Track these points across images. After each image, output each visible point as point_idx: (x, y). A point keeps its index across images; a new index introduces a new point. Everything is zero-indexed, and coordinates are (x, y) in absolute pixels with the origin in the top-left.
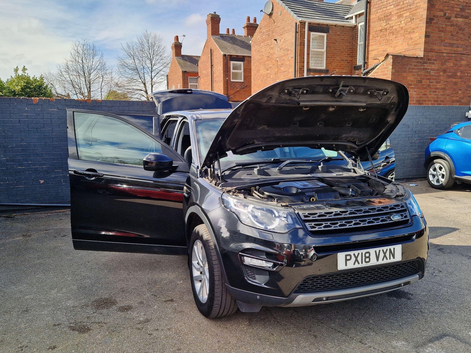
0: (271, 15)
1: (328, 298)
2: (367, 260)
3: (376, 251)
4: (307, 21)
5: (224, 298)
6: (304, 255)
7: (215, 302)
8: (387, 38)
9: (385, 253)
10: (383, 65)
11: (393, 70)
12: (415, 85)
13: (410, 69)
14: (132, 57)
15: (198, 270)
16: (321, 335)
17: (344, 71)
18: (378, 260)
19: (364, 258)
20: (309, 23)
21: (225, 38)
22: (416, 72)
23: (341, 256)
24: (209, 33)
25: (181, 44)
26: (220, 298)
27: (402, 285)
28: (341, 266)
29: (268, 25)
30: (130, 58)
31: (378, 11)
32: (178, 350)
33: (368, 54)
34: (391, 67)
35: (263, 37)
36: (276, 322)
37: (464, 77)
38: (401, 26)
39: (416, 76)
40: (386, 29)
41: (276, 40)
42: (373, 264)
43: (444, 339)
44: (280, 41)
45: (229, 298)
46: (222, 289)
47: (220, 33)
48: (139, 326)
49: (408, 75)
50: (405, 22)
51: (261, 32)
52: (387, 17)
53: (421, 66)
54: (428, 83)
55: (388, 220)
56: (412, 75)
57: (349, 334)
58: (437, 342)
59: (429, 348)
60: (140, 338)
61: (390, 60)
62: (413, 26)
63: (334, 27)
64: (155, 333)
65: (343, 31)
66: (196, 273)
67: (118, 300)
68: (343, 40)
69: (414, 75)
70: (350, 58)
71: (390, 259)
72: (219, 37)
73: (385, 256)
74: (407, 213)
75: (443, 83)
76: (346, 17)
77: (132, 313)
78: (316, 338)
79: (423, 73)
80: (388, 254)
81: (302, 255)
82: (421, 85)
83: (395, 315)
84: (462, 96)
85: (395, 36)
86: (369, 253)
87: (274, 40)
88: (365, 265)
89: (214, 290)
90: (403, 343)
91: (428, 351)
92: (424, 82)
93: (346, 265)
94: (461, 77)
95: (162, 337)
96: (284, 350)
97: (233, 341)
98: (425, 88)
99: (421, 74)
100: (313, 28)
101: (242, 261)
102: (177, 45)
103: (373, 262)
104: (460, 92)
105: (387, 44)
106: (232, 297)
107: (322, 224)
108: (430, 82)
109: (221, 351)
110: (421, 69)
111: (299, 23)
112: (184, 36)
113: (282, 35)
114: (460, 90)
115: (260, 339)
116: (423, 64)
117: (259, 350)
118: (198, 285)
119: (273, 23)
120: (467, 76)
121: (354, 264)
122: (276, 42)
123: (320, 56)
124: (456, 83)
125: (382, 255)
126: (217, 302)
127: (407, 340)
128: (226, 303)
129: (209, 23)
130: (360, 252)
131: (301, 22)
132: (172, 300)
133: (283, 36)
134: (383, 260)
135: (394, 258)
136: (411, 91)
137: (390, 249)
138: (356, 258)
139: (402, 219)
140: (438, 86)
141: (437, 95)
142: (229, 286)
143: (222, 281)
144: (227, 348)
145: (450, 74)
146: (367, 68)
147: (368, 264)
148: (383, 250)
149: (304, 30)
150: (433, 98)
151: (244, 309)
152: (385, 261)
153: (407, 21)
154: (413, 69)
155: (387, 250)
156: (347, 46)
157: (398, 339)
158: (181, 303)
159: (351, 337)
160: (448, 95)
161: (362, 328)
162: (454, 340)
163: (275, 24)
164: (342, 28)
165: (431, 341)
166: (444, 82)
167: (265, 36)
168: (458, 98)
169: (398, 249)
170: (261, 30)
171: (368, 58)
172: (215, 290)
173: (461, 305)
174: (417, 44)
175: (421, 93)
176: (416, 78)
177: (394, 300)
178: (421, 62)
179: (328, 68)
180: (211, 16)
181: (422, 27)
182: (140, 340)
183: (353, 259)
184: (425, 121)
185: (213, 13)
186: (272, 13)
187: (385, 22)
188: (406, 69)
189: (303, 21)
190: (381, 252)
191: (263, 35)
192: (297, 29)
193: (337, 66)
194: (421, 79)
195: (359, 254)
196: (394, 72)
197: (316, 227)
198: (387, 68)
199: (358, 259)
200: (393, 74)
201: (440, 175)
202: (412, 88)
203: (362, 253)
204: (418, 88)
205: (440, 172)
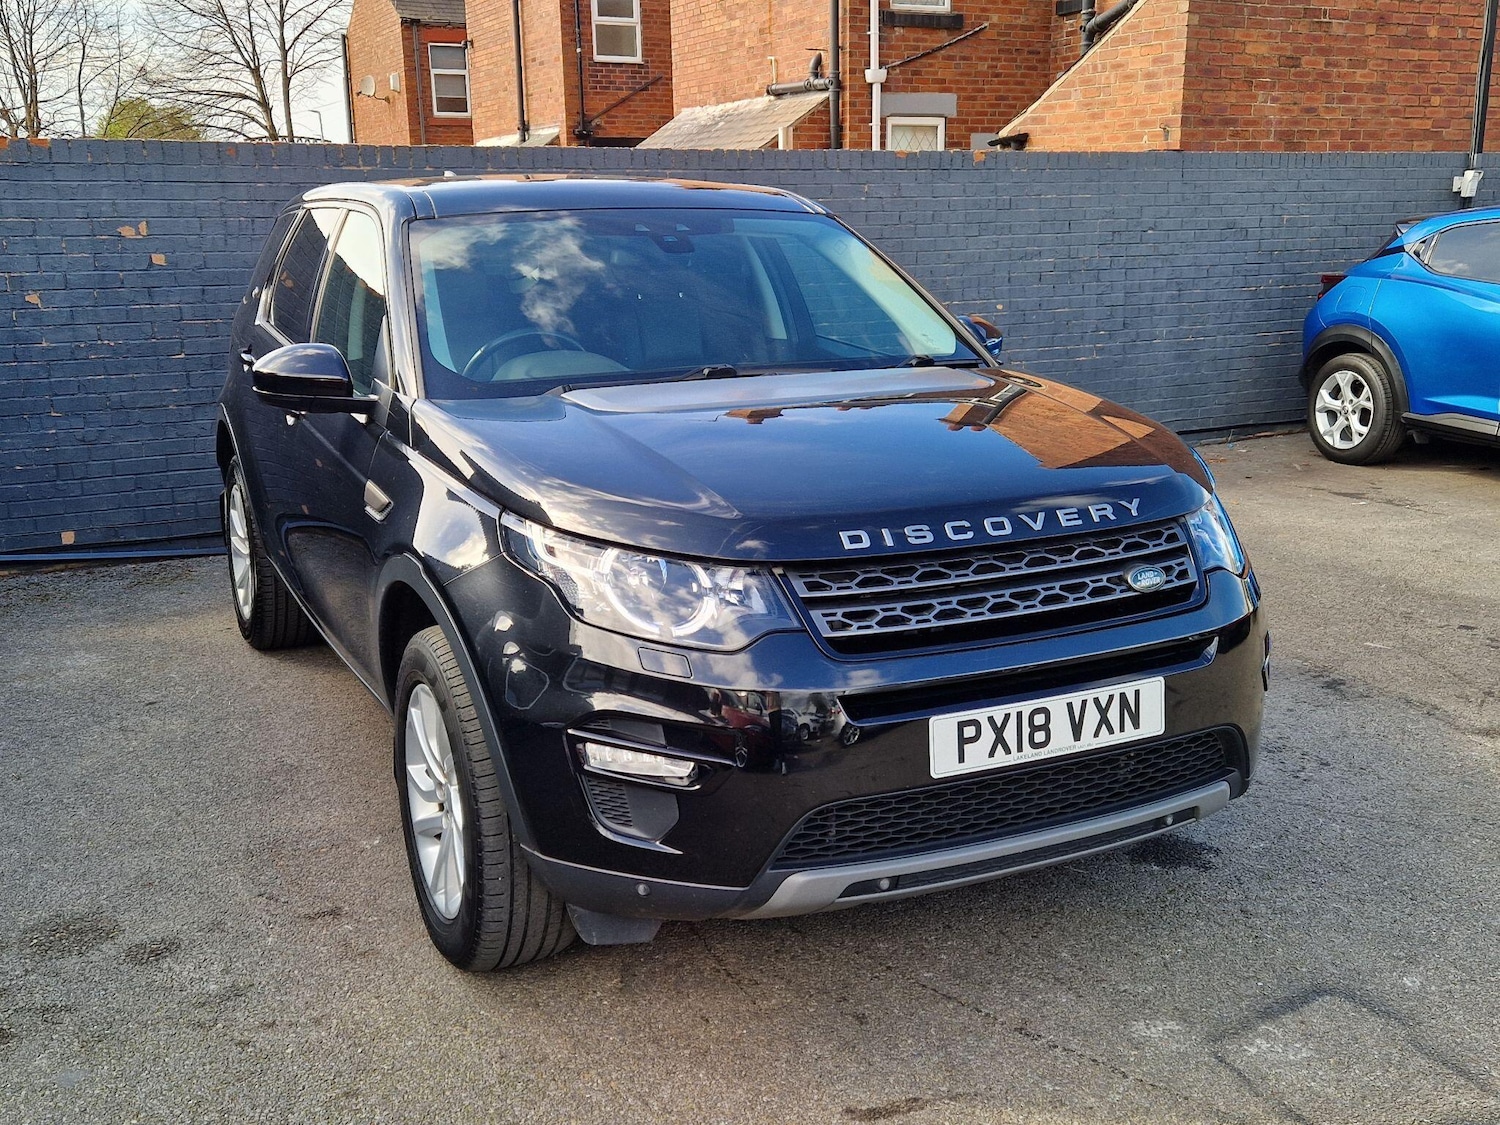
1: (896, 881)
2: (1040, 737)
3: (1070, 706)
5: (520, 898)
6: (812, 725)
7: (488, 915)
9: (1103, 712)
11: (1192, 16)
12: (1272, 74)
13: (1254, 12)
15: (429, 796)
16: (880, 1014)
17: (1019, 22)
18: (1077, 735)
19: (1026, 730)
22: (1278, 25)
23: (942, 728)
26: (505, 900)
27: (1170, 820)
28: (944, 763)
32: (347, 1094)
34: (1185, 6)
36: (723, 974)
37: (1453, 41)
39: (1278, 40)
42: (1060, 749)
43: (1315, 1005)
45: (539, 899)
46: (512, 865)
48: (204, 1015)
49: (1248, 36)
54: (1322, 67)
55: (1119, 589)
56: (1265, 37)
57: (981, 1004)
58: (1287, 1018)
59: (1258, 1041)
60: (204, 1060)
64: (261, 1039)
66: (423, 811)
67: (124, 919)
69: (1270, 36)
71: (1122, 729)
73: (1104, 720)
74: (1189, 563)
75: (1377, 65)
77: (177, 969)
78: (862, 1024)
79: (1303, 27)
80: (1113, 715)
81: (805, 726)
82: (1295, 75)
83: (1150, 927)
84: (1442, 114)
86: (1045, 711)
88: (1029, 755)
89: (482, 870)
90: (1172, 1025)
91: (1253, 1050)
92: (1309, 63)
93: (961, 759)
94: (1440, 45)
95: (289, 1051)
96: (744, 1073)
97: (557, 1050)
98: (1312, 87)
99: (1297, 33)
101: (579, 759)
103: (1062, 743)
104: (1436, 100)
106: (549, 895)
107: (873, 613)
108: (1328, 64)
109: (510, 1089)
110: (1295, 13)
114: (1437, 91)
115: (656, 1041)
117: (652, 1080)
118: (430, 853)
120: (1464, 38)
121: (992, 754)
124: (1421, 67)
125: (1092, 717)
126: (495, 913)
127: (1183, 1017)
128: (528, 915)
130: (1012, 708)
132: (335, 913)
134: (1096, 735)
135: (1136, 725)
136: (1260, 99)
137: (1123, 696)
138: (999, 731)
139: (1167, 582)
140: (1360, 77)
141: (1353, 110)
142: (536, 853)
143: (511, 837)
144: (532, 1076)
145: (1401, 31)
146: (1102, 10)
147: (1043, 754)
148: (1096, 701)
150: (1340, 123)
151: (594, 934)
152: (1105, 740)
154: (1267, 12)
155: (1111, 697)
157: (1155, 1014)
158: (370, 920)
159: (987, 1015)
160: (1394, 112)
161: (1030, 977)
162: (1347, 1006)
165: (1268, 1014)
166: (1380, 62)
168: (1428, 124)
169: (1151, 691)
172: (486, 869)
173: (1385, 884)
175: (1295, 104)
176: (1279, 49)
177: (1152, 874)
179: (960, 9)
182: (204, 1064)
183: (988, 735)
184: (1308, 210)
188: (1241, 12)
190: (1091, 706)
193: (995, 2)
194: (1296, 50)
195: (1007, 716)
196: (1197, 23)
197: (851, 626)
198: (1171, 9)
199: (1005, 735)
200: (1193, 33)
201: (1354, 412)
202: (1263, 86)
203: (1019, 715)
204: (1287, 87)
205: (1355, 400)
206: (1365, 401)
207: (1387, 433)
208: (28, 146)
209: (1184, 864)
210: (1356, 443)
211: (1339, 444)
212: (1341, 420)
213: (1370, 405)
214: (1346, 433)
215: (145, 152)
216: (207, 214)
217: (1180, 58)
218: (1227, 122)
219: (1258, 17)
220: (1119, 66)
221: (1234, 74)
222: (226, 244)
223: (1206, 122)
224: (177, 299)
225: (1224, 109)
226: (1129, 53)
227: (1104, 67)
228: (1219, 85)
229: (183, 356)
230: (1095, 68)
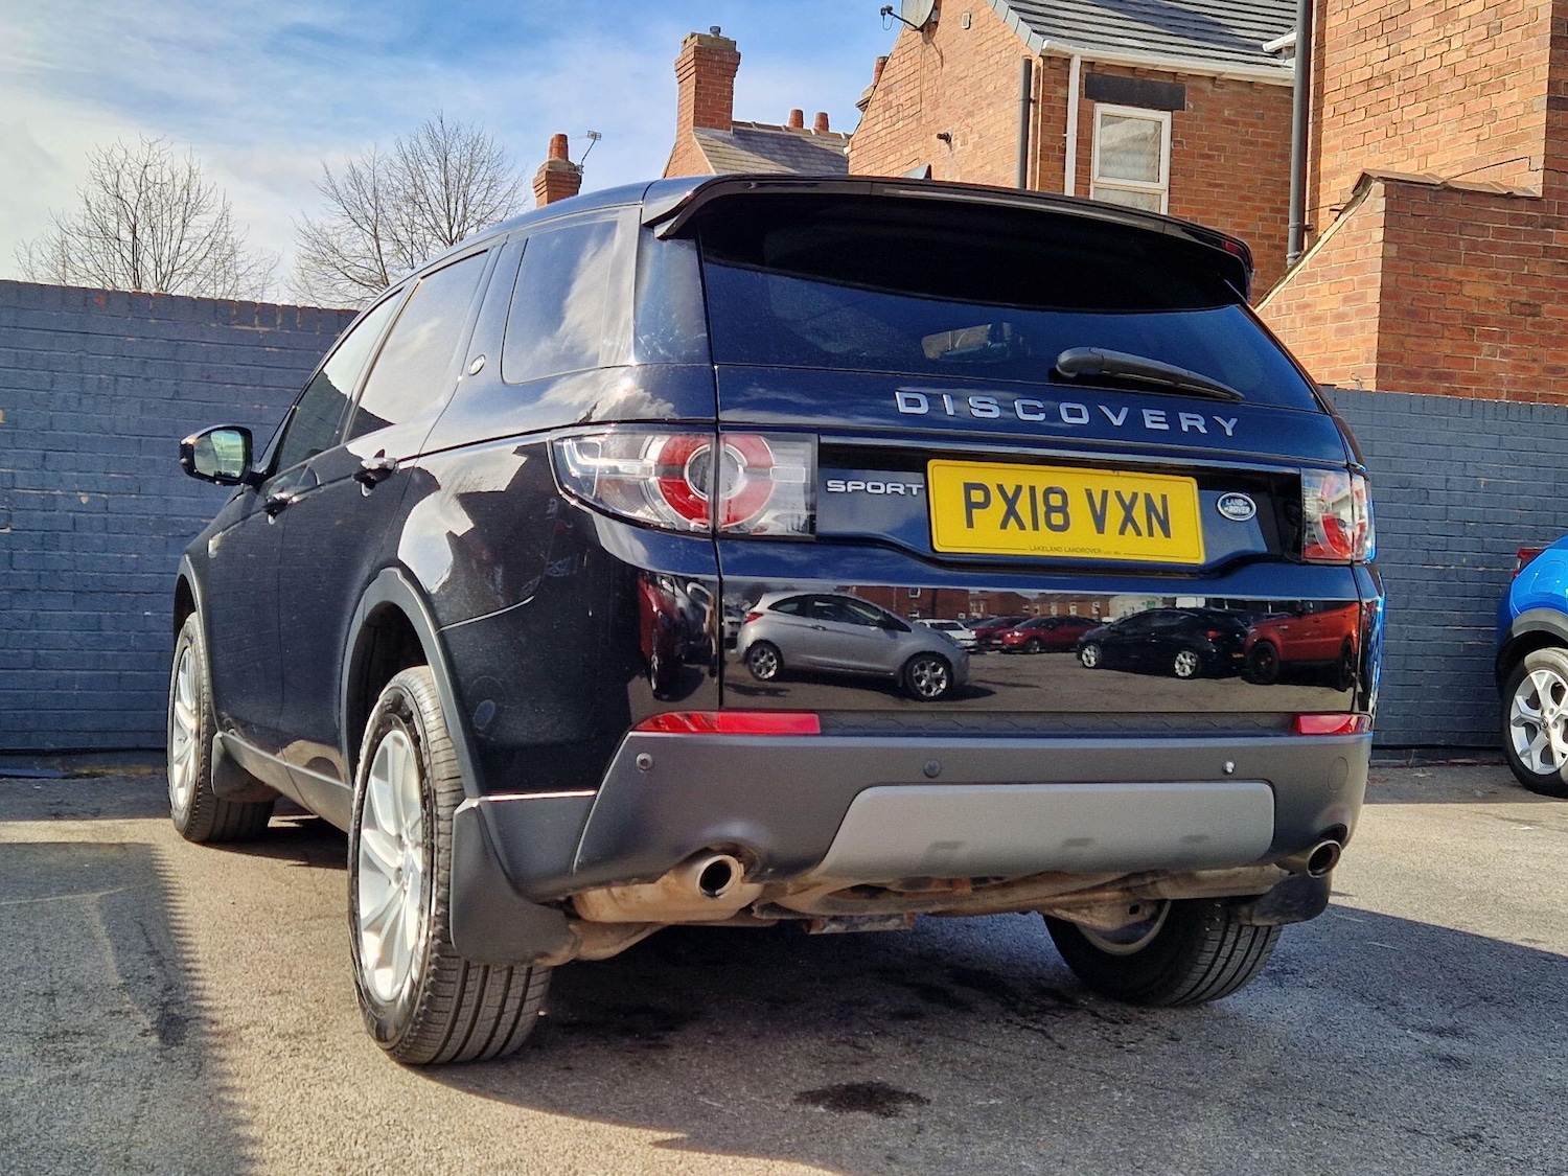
0: (928, 28)
4: (1079, 53)
8: (1396, 116)
10: (1349, 226)
11: (1388, 246)
12: (1501, 322)
13: (1474, 246)
20: (1089, 64)
21: (758, 139)
22: (1505, 264)
24: (684, 119)
25: (576, 169)
29: (916, 76)
30: (357, 230)
33: (1316, 189)
34: (1379, 235)
35: (896, 127)
38: (1449, 59)
39: (1508, 281)
40: (1388, 75)
41: (946, 138)
44: (964, 143)
47: (733, 119)
49: (1464, 274)
50: (1467, 41)
51: (888, 107)
52: (1390, 26)
53: (1530, 235)
56: (1490, 277)
61: (1376, 201)
62: (1494, 58)
63: (1208, 86)
65: (1251, 106)
68: (1251, 143)
69: (1496, 276)
72: (729, 135)
76: (1268, 47)
79: (1542, 268)
82: (1533, 325)
85: (1424, 104)
87: (940, 137)
92: (1551, 312)
99: (1533, 276)
100: (1106, 85)
102: (559, 174)
105: (1393, 144)
110: (1532, 250)
111: (1041, 61)
112: (595, 136)
113: (970, 114)
116: (1544, 227)
119: (939, 63)
122: (947, 146)
129: (687, 74)
131: (1047, 59)
133: (975, 121)
136: (1485, 350)
149: (1061, 91)
153: (1473, 37)
154: (1492, 247)
163: (946, 67)
164: (1246, 90)
167: (906, 122)
170: (891, 97)
171: (1315, 208)
174: (1511, 141)
175: (1535, 360)
176: (1508, 293)
178: (1530, 221)
180: (696, 44)
181: (1536, 60)
184: (1512, 473)
185: (708, 33)
186: (936, 23)
187: (1383, 43)
188: (1455, 244)
189: (1057, 52)
191: (894, 119)
192: (1033, 86)
194: (1534, 295)
196: (1395, 255)
198: (1362, 238)
200: (1388, 266)
201: (1555, 725)
202: (1489, 336)
204: (1522, 339)
205: (1555, 707)
210: (1558, 767)
211: (1538, 768)
212: (1540, 735)
214: (1547, 754)
216: (61, 368)
217: (1374, 294)
218: (1440, 377)
219: (1479, 253)
220: (1307, 306)
221: (1448, 319)
222: (80, 404)
223: (1411, 375)
224: (11, 464)
225: (1436, 360)
226: (1317, 291)
227: (1289, 307)
228: (1427, 331)
229: (8, 530)
230: (1279, 309)
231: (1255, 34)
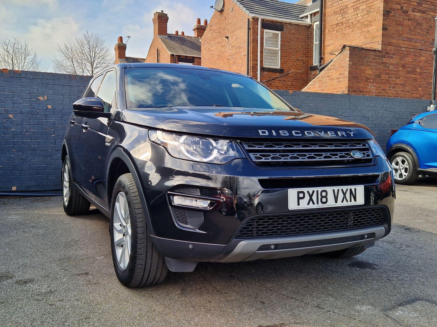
0: (222, 11)
1: (277, 246)
2: (324, 200)
3: (334, 190)
4: (261, 17)
5: (149, 256)
6: (248, 202)
7: (138, 262)
8: (344, 32)
9: (344, 194)
10: (340, 57)
11: (350, 62)
12: (373, 79)
13: (367, 62)
14: (70, 59)
15: (120, 232)
16: (269, 302)
17: (299, 72)
18: (336, 202)
19: (320, 197)
20: (262, 20)
21: (173, 38)
22: (374, 66)
23: (292, 193)
24: (155, 33)
25: (125, 45)
26: (144, 256)
27: (366, 237)
28: (293, 205)
29: (218, 23)
30: (68, 60)
31: (334, 5)
32: (86, 318)
33: (324, 49)
34: (348, 59)
35: (214, 35)
36: (216, 291)
37: (424, 73)
38: (358, 19)
40: (342, 23)
41: (227, 37)
42: (331, 205)
43: (417, 303)
44: (232, 39)
45: (155, 256)
46: (147, 244)
47: (167, 33)
48: (40, 298)
49: (366, 68)
50: (362, 15)
51: (211, 30)
52: (343, 11)
53: (379, 59)
54: (387, 78)
55: (348, 157)
56: (371, 69)
57: (303, 300)
58: (408, 306)
59: (399, 311)
60: (38, 309)
61: (347, 52)
62: (369, 19)
63: (289, 25)
64: (58, 304)
65: (298, 30)
66: (118, 237)
67: (16, 275)
68: (298, 39)
69: (372, 69)
70: (306, 58)
71: (351, 201)
72: (166, 37)
73: (345, 197)
74: (370, 153)
75: (403, 78)
76: (300, 16)
77: (32, 286)
78: (263, 304)
79: (381, 67)
80: (348, 196)
81: (246, 202)
82: (380, 80)
83: (358, 282)
84: (422, 93)
85: (351, 29)
86: (326, 191)
87: (226, 37)
88: (321, 206)
90: (368, 307)
91: (398, 314)
92: (383, 77)
93: (299, 204)
94: (420, 74)
95: (67, 307)
96: (223, 316)
97: (159, 308)
98: (384, 83)
99: (379, 68)
100: (266, 25)
101: (171, 202)
102: (121, 46)
103: (331, 203)
104: (420, 89)
105: (343, 39)
106: (159, 253)
108: (389, 77)
109: (143, 318)
110: (379, 63)
111: (252, 19)
112: (129, 37)
113: (234, 32)
114: (420, 86)
115: (193, 307)
116: (381, 57)
117: (192, 317)
118: (119, 252)
119: (225, 20)
120: (427, 72)
121: (308, 204)
122: (227, 39)
123: (274, 55)
124: (415, 80)
125: (341, 196)
126: (140, 262)
127: (372, 305)
128: (151, 263)
129: (156, 22)
130: (315, 189)
131: (253, 18)
132: (87, 274)
133: (235, 33)
134: (342, 202)
135: (355, 200)
136: (370, 86)
137: (351, 190)
138: (311, 196)
139: (363, 157)
140: (398, 81)
141: (396, 90)
142: (155, 237)
143: (147, 235)
144: (150, 315)
145: (409, 69)
146: (323, 64)
147: (325, 206)
148: (342, 190)
149: (256, 26)
150: (393, 94)
151: (173, 268)
152: (345, 204)
153: (364, 14)
154: (371, 62)
155: (347, 189)
156: (303, 46)
157: (363, 304)
158: (98, 275)
159: (305, 303)
160: (408, 92)
161: (319, 294)
162: (427, 303)
163: (227, 21)
164: (297, 26)
165: (400, 305)
166: (403, 77)
167: (216, 34)
168: (418, 96)
169: (360, 190)
170: (212, 28)
171: (324, 54)
172: (138, 245)
173: (434, 274)
174: (374, 37)
175: (380, 88)
176: (374, 72)
177: (356, 270)
178: (379, 56)
179: (283, 67)
180: (158, 15)
181: (379, 19)
182: (38, 310)
183: (307, 197)
184: (386, 113)
185: (160, 12)
186: (223, 10)
187: (341, 15)
188: (364, 62)
189: (256, 17)
190: (340, 192)
191: (213, 33)
192: (250, 25)
193: (292, 66)
194: (380, 73)
195: (313, 191)
196: (351, 64)
197: (263, 158)
198: (344, 60)
199: (313, 198)
200: (350, 67)
201: (403, 169)
202: (370, 82)
203: (317, 191)
204: (377, 83)
205: (403, 165)
206: (406, 165)
207: (413, 175)
208: (14, 72)
209: (367, 268)
210: (404, 178)
211: (399, 179)
212: (399, 172)
213: (408, 167)
214: (401, 176)
215: (48, 76)
216: (65, 95)
217: (347, 73)
218: (361, 92)
219: (369, 63)
220: (330, 76)
221: (362, 78)
223: (355, 91)
224: (54, 119)
225: (360, 88)
226: (332, 72)
227: (325, 76)
228: (358, 81)
229: (54, 135)
230: (322, 77)
231: (297, 13)
